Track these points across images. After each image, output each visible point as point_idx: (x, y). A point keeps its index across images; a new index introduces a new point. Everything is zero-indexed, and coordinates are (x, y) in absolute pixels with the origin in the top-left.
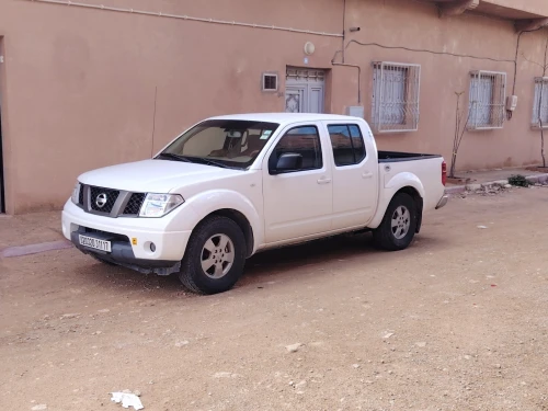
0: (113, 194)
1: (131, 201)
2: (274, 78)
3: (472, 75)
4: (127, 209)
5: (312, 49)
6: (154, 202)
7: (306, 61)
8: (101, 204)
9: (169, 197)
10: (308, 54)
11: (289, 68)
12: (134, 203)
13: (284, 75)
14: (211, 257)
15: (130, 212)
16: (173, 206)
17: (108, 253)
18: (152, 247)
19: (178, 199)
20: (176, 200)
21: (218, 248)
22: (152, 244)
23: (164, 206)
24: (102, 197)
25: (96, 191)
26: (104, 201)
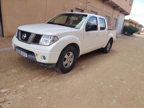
0: (29, 34)
1: (36, 38)
2: (73, 10)
3: (106, 16)
4: (34, 41)
5: (81, 5)
6: (46, 39)
7: (79, 7)
8: (24, 38)
9: (52, 37)
10: (80, 6)
11: (76, 8)
12: (37, 39)
13: (75, 10)
14: (66, 60)
15: (35, 42)
16: (53, 41)
17: (26, 58)
18: (44, 58)
19: (56, 38)
20: (55, 39)
21: (69, 57)
22: (44, 57)
23: (50, 41)
24: (24, 35)
25: (23, 32)
26: (25, 37)
